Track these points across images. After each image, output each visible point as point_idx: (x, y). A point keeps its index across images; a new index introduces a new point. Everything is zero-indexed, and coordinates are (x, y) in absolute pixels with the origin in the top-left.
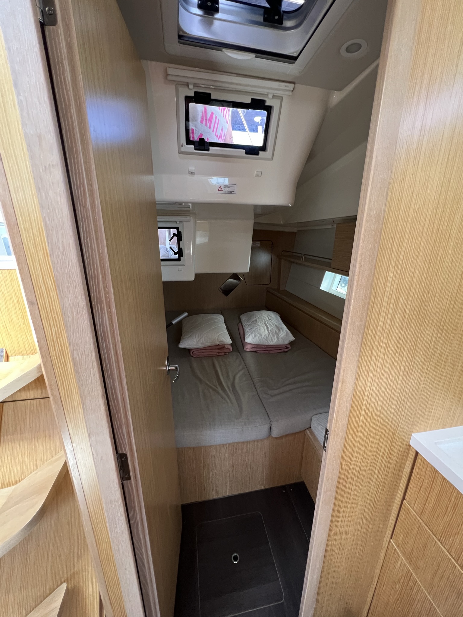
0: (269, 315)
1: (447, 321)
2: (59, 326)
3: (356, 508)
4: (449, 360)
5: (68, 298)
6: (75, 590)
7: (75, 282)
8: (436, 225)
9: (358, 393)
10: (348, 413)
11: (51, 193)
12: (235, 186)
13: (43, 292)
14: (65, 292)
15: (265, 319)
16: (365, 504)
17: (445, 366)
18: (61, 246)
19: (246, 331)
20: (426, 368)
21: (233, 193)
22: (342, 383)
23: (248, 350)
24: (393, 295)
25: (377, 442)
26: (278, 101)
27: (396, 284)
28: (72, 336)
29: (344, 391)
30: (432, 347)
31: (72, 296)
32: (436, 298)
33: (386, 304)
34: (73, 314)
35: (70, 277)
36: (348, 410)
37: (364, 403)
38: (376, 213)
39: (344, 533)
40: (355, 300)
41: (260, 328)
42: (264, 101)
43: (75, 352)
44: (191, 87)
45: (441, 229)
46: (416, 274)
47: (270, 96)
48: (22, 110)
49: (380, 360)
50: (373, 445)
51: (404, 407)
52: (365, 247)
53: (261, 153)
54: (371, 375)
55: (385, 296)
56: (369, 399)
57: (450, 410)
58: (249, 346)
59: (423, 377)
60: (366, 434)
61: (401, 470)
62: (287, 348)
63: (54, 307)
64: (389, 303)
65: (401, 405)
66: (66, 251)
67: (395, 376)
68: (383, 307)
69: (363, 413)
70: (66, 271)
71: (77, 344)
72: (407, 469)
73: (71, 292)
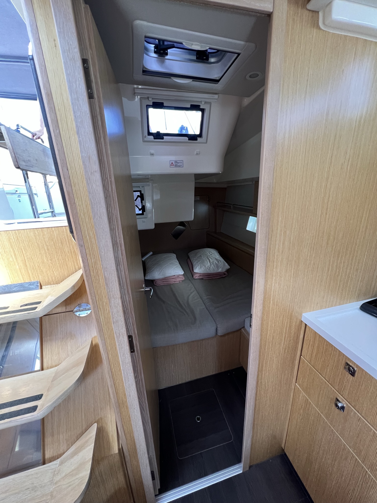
0: (210, 252)
1: (316, 243)
2: (96, 258)
3: (273, 364)
4: (320, 267)
5: (102, 242)
6: (101, 428)
7: (106, 233)
8: (303, 189)
9: (268, 289)
10: (262, 302)
11: (94, 186)
12: (182, 162)
13: (88, 240)
14: (101, 238)
15: (207, 254)
16: (278, 361)
17: (317, 271)
18: (99, 213)
19: (194, 264)
20: (306, 273)
21: (181, 166)
22: (257, 284)
23: (196, 278)
24: (282, 230)
25: (282, 320)
26: (209, 106)
27: (283, 223)
28: (104, 263)
29: (259, 288)
30: (308, 260)
31: (104, 241)
32: (308, 230)
33: (279, 235)
34: (105, 250)
35: (103, 230)
36: (262, 299)
37: (272, 295)
38: (268, 185)
39: (266, 381)
40: (260, 234)
41: (204, 261)
42: (199, 106)
43: (105, 272)
44: (150, 99)
45: (306, 191)
46: (295, 217)
47: (203, 103)
48: (80, 145)
49: (279, 269)
50: (280, 322)
51: (296, 297)
52: (263, 204)
53: (199, 139)
54: (274, 278)
55: (278, 230)
56: (275, 293)
57: (323, 297)
58: (197, 275)
59: (305, 277)
60: (274, 315)
61: (298, 337)
62: (225, 274)
63: (93, 247)
64: (280, 235)
65: (294, 295)
66: (101, 216)
67: (289, 278)
68: (278, 237)
69: (272, 302)
70: (102, 227)
71: (107, 268)
72: (302, 336)
73: (104, 238)
